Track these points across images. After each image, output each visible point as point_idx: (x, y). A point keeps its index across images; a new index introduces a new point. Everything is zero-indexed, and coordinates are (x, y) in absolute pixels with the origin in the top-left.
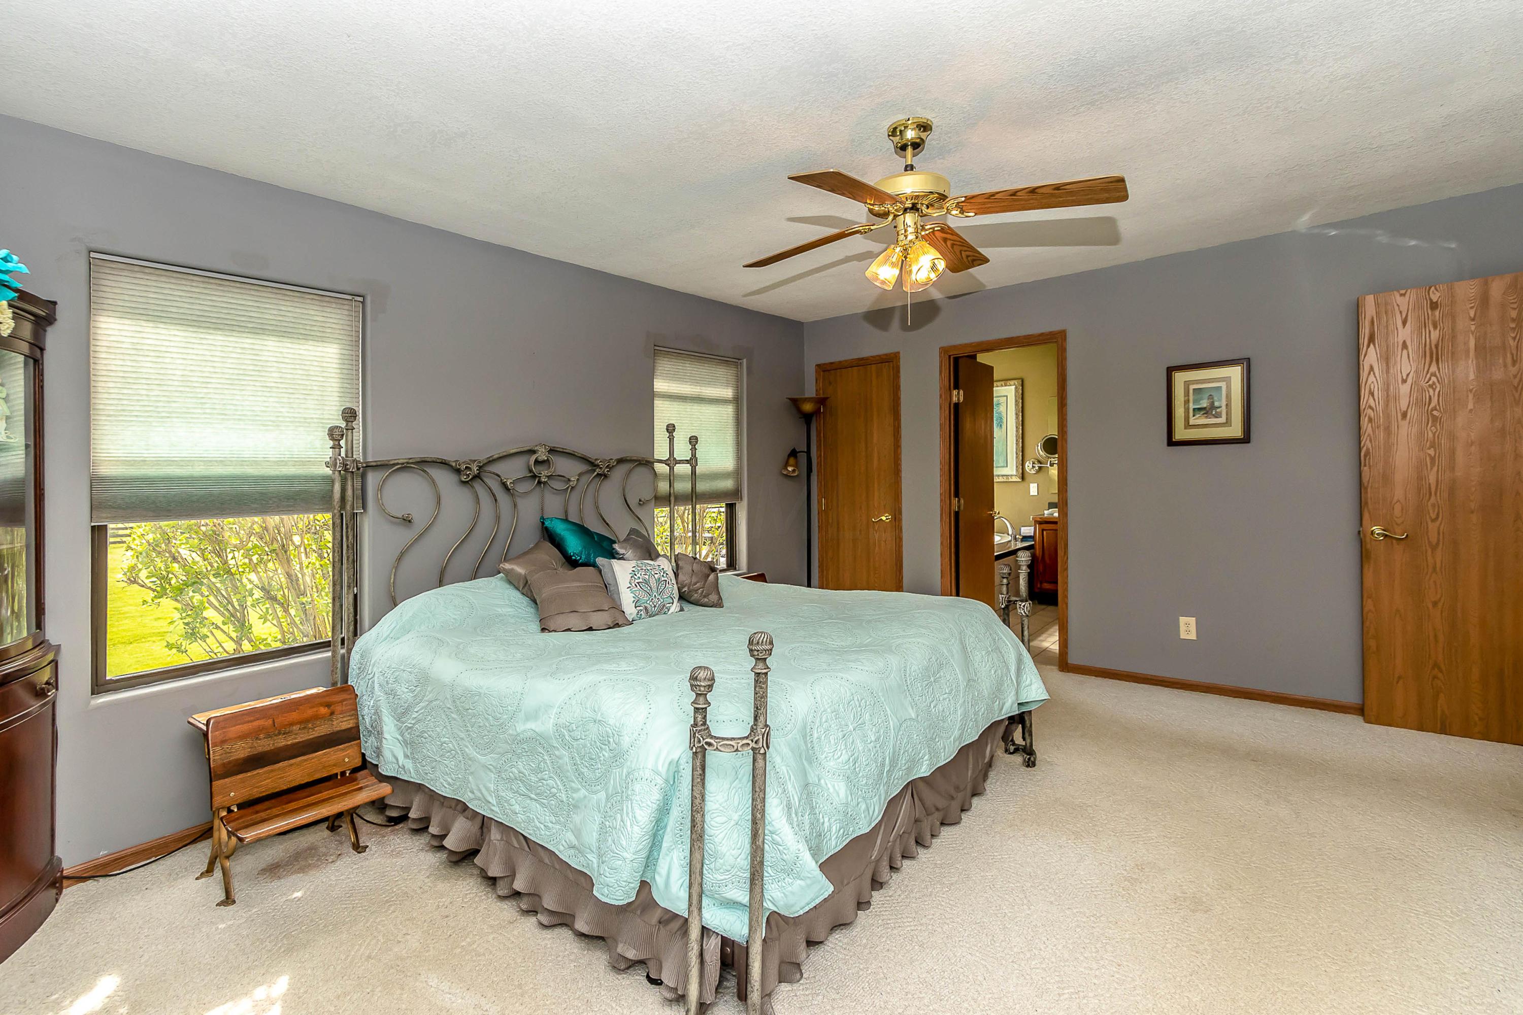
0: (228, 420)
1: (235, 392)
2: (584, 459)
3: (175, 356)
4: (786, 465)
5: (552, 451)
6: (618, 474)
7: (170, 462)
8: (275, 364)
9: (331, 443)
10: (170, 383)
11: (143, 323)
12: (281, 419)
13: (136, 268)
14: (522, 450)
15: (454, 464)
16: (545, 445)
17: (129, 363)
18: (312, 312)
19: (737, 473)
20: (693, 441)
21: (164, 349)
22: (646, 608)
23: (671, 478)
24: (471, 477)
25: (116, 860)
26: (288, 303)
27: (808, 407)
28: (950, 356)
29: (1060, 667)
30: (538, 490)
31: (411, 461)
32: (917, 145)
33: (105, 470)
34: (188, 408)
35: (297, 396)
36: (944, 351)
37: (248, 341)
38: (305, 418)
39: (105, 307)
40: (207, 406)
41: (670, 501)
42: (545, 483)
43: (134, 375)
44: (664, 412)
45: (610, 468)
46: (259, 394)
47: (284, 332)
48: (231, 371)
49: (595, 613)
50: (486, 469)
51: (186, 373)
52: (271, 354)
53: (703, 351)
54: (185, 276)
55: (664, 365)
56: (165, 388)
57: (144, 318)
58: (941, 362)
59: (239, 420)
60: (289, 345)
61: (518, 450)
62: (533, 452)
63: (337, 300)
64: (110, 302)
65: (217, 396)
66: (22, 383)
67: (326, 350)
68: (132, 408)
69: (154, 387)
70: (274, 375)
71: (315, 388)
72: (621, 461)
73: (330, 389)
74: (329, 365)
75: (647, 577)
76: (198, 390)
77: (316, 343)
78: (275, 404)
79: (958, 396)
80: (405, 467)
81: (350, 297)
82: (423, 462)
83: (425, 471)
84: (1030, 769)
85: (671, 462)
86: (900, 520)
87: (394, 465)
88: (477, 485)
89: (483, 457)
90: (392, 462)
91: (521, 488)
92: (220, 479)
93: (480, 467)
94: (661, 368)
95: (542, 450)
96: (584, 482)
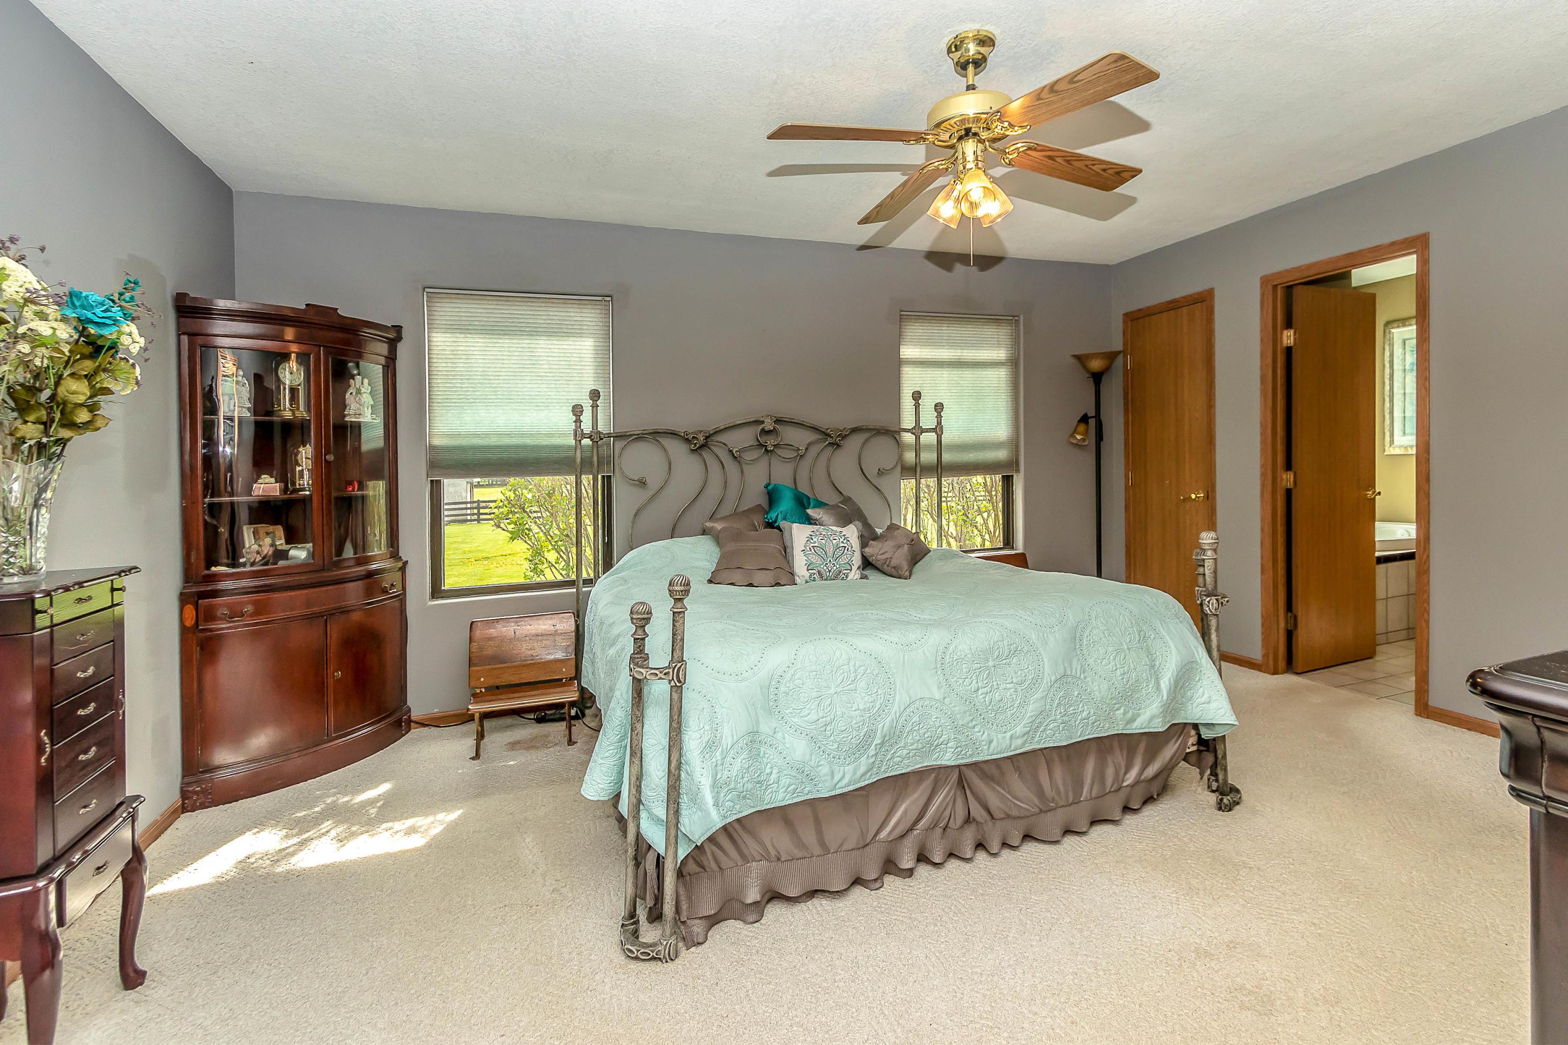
0: (513, 403)
1: (517, 381)
2: (814, 429)
3: (477, 357)
4: (1075, 431)
5: (778, 421)
6: (854, 442)
7: (476, 435)
8: (545, 358)
9: (574, 418)
10: (475, 377)
11: (458, 335)
12: (549, 401)
13: (453, 296)
14: (748, 421)
15: (683, 434)
16: (771, 416)
17: (449, 365)
18: (572, 314)
19: (1014, 443)
20: (939, 407)
21: (471, 353)
22: (819, 572)
23: (917, 448)
24: (697, 446)
25: (443, 717)
26: (555, 309)
27: (1096, 365)
28: (1275, 287)
29: (1416, 710)
30: (766, 458)
31: (645, 432)
32: (979, 63)
33: (437, 442)
34: (486, 395)
35: (561, 382)
36: (1265, 281)
37: (525, 342)
38: (567, 399)
39: (435, 326)
40: (499, 393)
41: (916, 471)
42: (771, 451)
43: (453, 373)
44: (911, 379)
45: (844, 437)
46: (534, 382)
47: (553, 332)
48: (514, 366)
49: (760, 571)
51: (485, 369)
52: (542, 350)
53: (962, 311)
54: (483, 297)
55: (914, 330)
56: (471, 381)
57: (459, 331)
58: (1263, 295)
59: (521, 402)
60: (555, 342)
61: (744, 421)
62: (759, 422)
63: (591, 302)
64: (438, 322)
65: (505, 386)
66: (381, 383)
67: (583, 343)
68: (452, 397)
69: (465, 381)
70: (545, 366)
71: (575, 375)
72: (855, 430)
73: (587, 375)
74: (586, 356)
75: (823, 541)
76: (492, 382)
77: (575, 339)
78: (545, 390)
79: (1288, 337)
80: (640, 437)
81: (600, 298)
82: (656, 433)
83: (657, 441)
84: (1221, 812)
85: (918, 430)
86: (1214, 498)
87: (631, 435)
88: (706, 454)
89: (711, 428)
90: (628, 434)
91: (748, 456)
92: (508, 448)
93: (707, 437)
94: (910, 334)
95: (768, 420)
96: (814, 450)
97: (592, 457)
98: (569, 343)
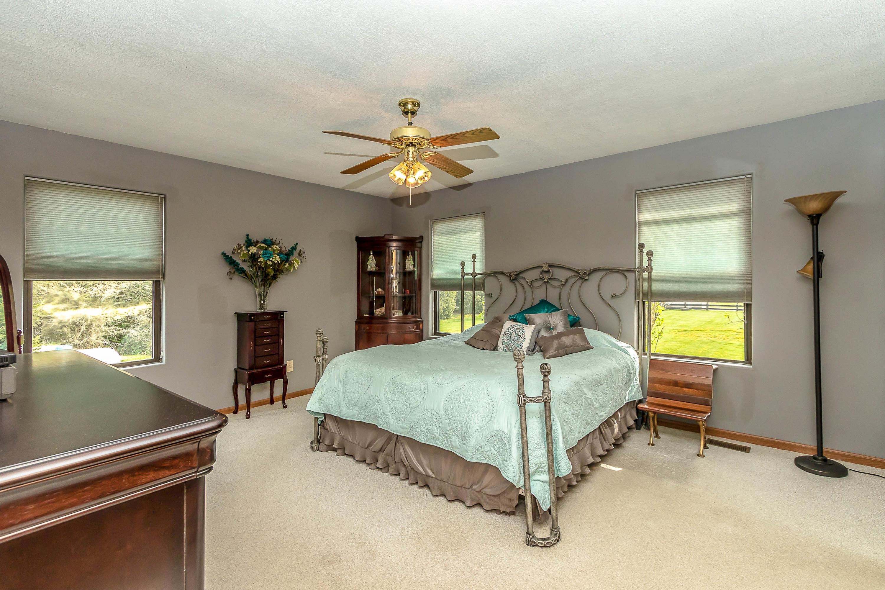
0: (454, 261)
1: (455, 252)
2: (571, 269)
3: (444, 244)
5: (550, 266)
6: (595, 277)
8: (464, 242)
9: (462, 267)
10: (444, 252)
11: (440, 236)
13: (439, 222)
15: (506, 273)
16: (547, 263)
17: (437, 248)
18: (473, 222)
19: (746, 277)
20: (649, 254)
21: (443, 242)
22: (507, 347)
24: (513, 279)
27: (814, 206)
30: (544, 285)
31: (491, 273)
32: (413, 113)
33: (434, 277)
35: (468, 252)
37: (458, 236)
39: (435, 234)
40: (450, 257)
42: (547, 282)
43: (438, 251)
45: (588, 274)
46: (460, 252)
47: (466, 231)
48: (454, 246)
50: (522, 275)
51: (446, 248)
52: (463, 239)
54: (446, 221)
55: (650, 201)
61: (534, 266)
62: (540, 267)
63: (479, 216)
65: (452, 254)
67: (476, 234)
69: (441, 253)
71: (473, 248)
72: (595, 270)
73: (477, 248)
75: (512, 332)
76: (448, 253)
77: (474, 233)
78: (463, 255)
80: (490, 275)
81: (481, 214)
82: (495, 273)
83: (496, 277)
85: (640, 270)
87: (487, 274)
88: (516, 282)
89: (518, 270)
91: (536, 284)
93: (516, 275)
94: (646, 205)
95: (544, 266)
96: (571, 282)
97: (473, 283)
98: (472, 235)
